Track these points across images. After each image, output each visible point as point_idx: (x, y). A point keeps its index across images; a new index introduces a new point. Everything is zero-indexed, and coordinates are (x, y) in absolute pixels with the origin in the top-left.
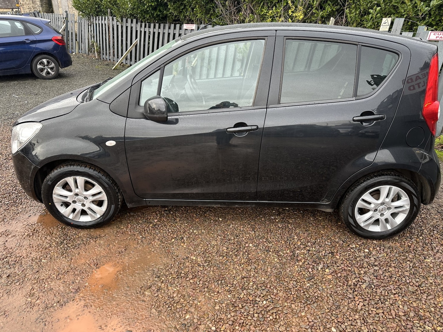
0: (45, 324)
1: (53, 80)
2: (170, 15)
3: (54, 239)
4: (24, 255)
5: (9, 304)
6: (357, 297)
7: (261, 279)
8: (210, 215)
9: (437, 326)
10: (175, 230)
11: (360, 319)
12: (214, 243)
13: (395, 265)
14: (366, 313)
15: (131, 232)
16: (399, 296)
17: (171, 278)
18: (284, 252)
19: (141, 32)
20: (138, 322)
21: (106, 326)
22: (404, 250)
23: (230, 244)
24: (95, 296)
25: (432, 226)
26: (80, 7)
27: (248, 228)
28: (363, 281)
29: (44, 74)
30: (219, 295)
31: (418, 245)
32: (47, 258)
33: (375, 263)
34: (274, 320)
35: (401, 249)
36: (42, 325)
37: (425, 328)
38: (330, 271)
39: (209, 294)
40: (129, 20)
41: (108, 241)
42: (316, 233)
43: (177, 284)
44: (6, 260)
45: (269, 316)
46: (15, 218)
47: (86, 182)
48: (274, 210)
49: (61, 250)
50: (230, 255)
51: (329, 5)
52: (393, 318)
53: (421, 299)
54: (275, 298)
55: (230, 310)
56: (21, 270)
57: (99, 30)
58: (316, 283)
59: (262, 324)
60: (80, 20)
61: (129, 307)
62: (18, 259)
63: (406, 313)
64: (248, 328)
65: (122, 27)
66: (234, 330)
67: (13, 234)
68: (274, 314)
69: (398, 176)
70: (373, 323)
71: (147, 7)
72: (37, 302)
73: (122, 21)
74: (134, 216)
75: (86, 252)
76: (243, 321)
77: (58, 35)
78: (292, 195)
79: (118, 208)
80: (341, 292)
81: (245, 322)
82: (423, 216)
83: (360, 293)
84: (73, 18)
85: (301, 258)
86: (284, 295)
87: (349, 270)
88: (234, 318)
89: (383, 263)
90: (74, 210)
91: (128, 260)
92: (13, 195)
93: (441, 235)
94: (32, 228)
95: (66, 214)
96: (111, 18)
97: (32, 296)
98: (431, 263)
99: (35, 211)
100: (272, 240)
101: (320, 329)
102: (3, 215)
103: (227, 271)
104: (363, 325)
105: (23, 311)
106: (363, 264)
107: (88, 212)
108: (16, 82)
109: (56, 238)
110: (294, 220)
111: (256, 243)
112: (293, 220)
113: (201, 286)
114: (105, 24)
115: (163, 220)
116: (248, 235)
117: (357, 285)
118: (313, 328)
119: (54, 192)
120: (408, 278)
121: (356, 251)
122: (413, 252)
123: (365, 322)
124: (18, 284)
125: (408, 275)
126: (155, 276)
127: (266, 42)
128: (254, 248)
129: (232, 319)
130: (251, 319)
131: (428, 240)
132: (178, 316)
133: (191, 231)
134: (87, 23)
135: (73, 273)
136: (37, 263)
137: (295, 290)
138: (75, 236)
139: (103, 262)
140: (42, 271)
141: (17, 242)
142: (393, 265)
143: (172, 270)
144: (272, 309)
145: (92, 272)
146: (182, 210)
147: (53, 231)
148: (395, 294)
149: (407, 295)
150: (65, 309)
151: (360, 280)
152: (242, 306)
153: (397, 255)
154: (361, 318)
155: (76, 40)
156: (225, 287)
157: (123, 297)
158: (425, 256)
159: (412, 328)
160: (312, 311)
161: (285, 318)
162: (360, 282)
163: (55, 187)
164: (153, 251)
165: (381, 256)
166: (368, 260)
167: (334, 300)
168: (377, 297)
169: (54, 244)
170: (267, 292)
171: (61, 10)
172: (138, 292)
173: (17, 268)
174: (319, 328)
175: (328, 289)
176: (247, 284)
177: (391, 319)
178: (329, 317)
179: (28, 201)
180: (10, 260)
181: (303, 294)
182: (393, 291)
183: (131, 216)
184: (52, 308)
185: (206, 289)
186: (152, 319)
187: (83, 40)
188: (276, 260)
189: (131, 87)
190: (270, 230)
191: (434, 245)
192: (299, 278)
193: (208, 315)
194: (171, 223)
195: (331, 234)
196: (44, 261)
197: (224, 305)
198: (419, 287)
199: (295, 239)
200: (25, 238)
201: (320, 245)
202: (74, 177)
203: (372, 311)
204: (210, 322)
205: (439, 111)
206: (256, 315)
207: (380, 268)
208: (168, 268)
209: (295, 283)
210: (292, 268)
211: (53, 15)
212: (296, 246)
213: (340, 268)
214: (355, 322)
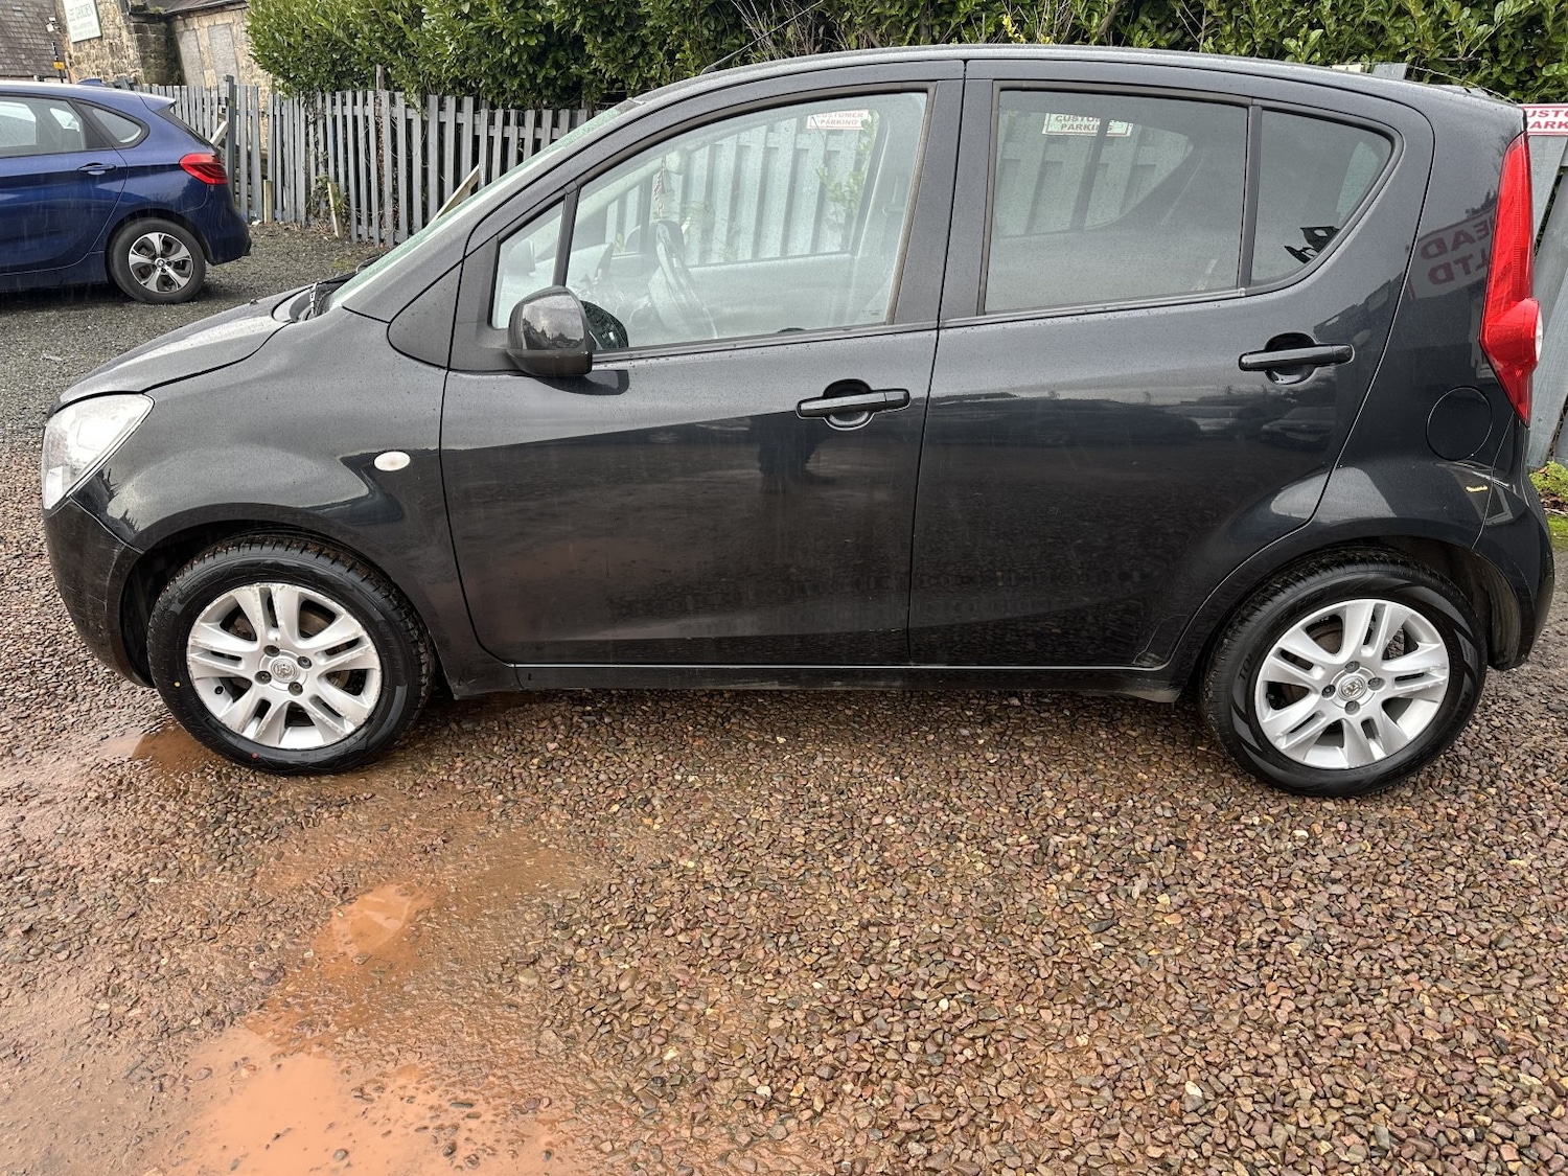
0: (161, 1086)
1: (183, 307)
2: (591, 77)
3: (192, 809)
4: (86, 862)
5: (33, 1023)
6: (1272, 984)
7: (928, 930)
8: (744, 728)
9: (1562, 1073)
10: (621, 776)
11: (1287, 1055)
12: (758, 814)
13: (1405, 878)
14: (1307, 1034)
15: (464, 783)
16: (1421, 978)
17: (610, 931)
18: (1009, 841)
19: (490, 140)
20: (494, 1075)
21: (381, 1089)
22: (1433, 830)
23: (817, 817)
24: (339, 993)
25: (1531, 753)
26: (276, 61)
27: (877, 766)
28: (1291, 931)
29: (152, 284)
30: (781, 981)
31: (1481, 813)
32: (166, 872)
33: (1333, 874)
34: (978, 1061)
35: (1424, 829)
36: (151, 1088)
37: (1517, 1080)
38: (1175, 899)
39: (745, 981)
40: (450, 102)
41: (383, 814)
42: (1119, 780)
43: (633, 949)
44: (21, 878)
45: (960, 1047)
46: (54, 744)
47: (307, 606)
48: (970, 709)
49: (216, 846)
50: (816, 853)
51: (1144, 28)
52: (1403, 1050)
53: (1499, 987)
54: (979, 992)
55: (822, 1031)
56: (76, 912)
57: (345, 139)
58: (1126, 940)
59: (936, 1076)
60: (277, 108)
61: (460, 1026)
62: (63, 874)
63: (1450, 1034)
64: (889, 1088)
65: (424, 124)
66: (836, 1094)
67: (43, 797)
68: (980, 1043)
69: (1402, 563)
70: (1332, 1066)
71: (512, 54)
72: (131, 1014)
73: (425, 105)
74: (475, 731)
75: (304, 851)
76: (867, 1065)
77: (203, 148)
78: (1031, 646)
79: (420, 697)
80: (1214, 967)
81: (875, 1068)
82: (1496, 723)
83: (1282, 972)
84: (255, 101)
85: (1068, 859)
86: (1012, 981)
87: (1241, 896)
88: (836, 1055)
89: (1359, 872)
90: (263, 707)
91: (454, 874)
92: (46, 670)
93: (1562, 783)
94: (112, 776)
95: (233, 724)
96: (385, 95)
97: (115, 994)
98: (1530, 873)
99: (122, 723)
100: (965, 802)
101: (1143, 1088)
102: (10, 735)
103: (808, 905)
104: (1296, 1073)
105: (81, 1043)
106: (1289, 876)
107: (311, 715)
108: (53, 314)
109: (200, 807)
110: (1040, 739)
111: (907, 813)
112: (1036, 738)
113: (716, 953)
114: (366, 119)
115: (579, 745)
116: (880, 789)
117: (1269, 946)
118: (1120, 1084)
119: (190, 641)
120: (1452, 921)
121: (1265, 834)
122: (1466, 837)
123: (1303, 1064)
124: (63, 955)
125: (1452, 910)
126: (552, 924)
127: (930, 100)
128: (903, 828)
129: (829, 1059)
130: (896, 1057)
131: (1517, 797)
132: (637, 1054)
133: (678, 777)
134: (303, 117)
135: (259, 919)
136: (132, 888)
137: (1050, 964)
138: (264, 800)
139: (366, 882)
140: (149, 913)
141: (58, 821)
142: (1395, 878)
143: (611, 903)
144: (971, 1024)
145: (326, 915)
146: (644, 712)
147: (187, 785)
148: (1406, 972)
149: (1451, 976)
150: (231, 1036)
151: (1280, 928)
152: (865, 1018)
153: (1409, 847)
154: (1290, 1052)
155: (264, 177)
156: (801, 957)
157: (439, 993)
158: (1508, 850)
159: (1472, 1082)
160: (1114, 1029)
161: (1020, 1056)
162: (1281, 934)
163: (198, 621)
164: (546, 845)
165: (1352, 851)
166: (1308, 865)
167: (1191, 995)
168: (1342, 982)
169: (192, 825)
170: (952, 971)
171: (212, 75)
172: (494, 977)
173: (59, 903)
174: (1139, 1086)
175: (1170, 960)
176: (879, 944)
177: (1396, 1053)
178: (1174, 1050)
179: (97, 691)
180: (36, 878)
181: (1081, 974)
182: (1401, 963)
183: (464, 733)
184: (184, 1033)
185: (734, 964)
186: (544, 1064)
187: (289, 177)
188: (980, 866)
189: (462, 261)
190: (958, 772)
191: (1540, 813)
192: (1063, 923)
193: (745, 1047)
194: (606, 754)
195: (1171, 780)
196: (157, 881)
197: (799, 1014)
198: (1490, 948)
199: (1049, 801)
200: (87, 808)
201: (1135, 818)
202: (264, 585)
203: (1327, 1028)
204: (752, 1071)
205: (1539, 332)
206: (914, 1046)
207: (1351, 889)
208: (599, 898)
209: (1049, 939)
210: (1039, 891)
211: (184, 93)
212: (1051, 823)
213: (1210, 889)
214: (1269, 1062)
